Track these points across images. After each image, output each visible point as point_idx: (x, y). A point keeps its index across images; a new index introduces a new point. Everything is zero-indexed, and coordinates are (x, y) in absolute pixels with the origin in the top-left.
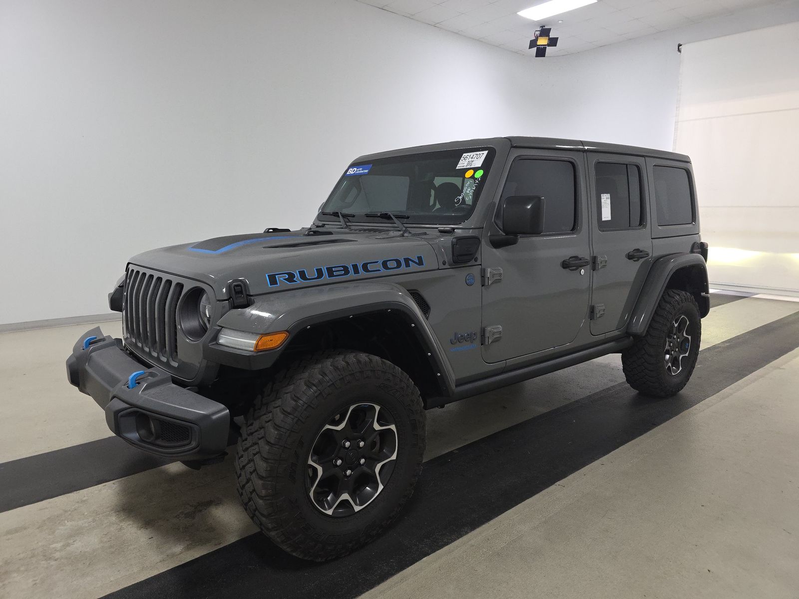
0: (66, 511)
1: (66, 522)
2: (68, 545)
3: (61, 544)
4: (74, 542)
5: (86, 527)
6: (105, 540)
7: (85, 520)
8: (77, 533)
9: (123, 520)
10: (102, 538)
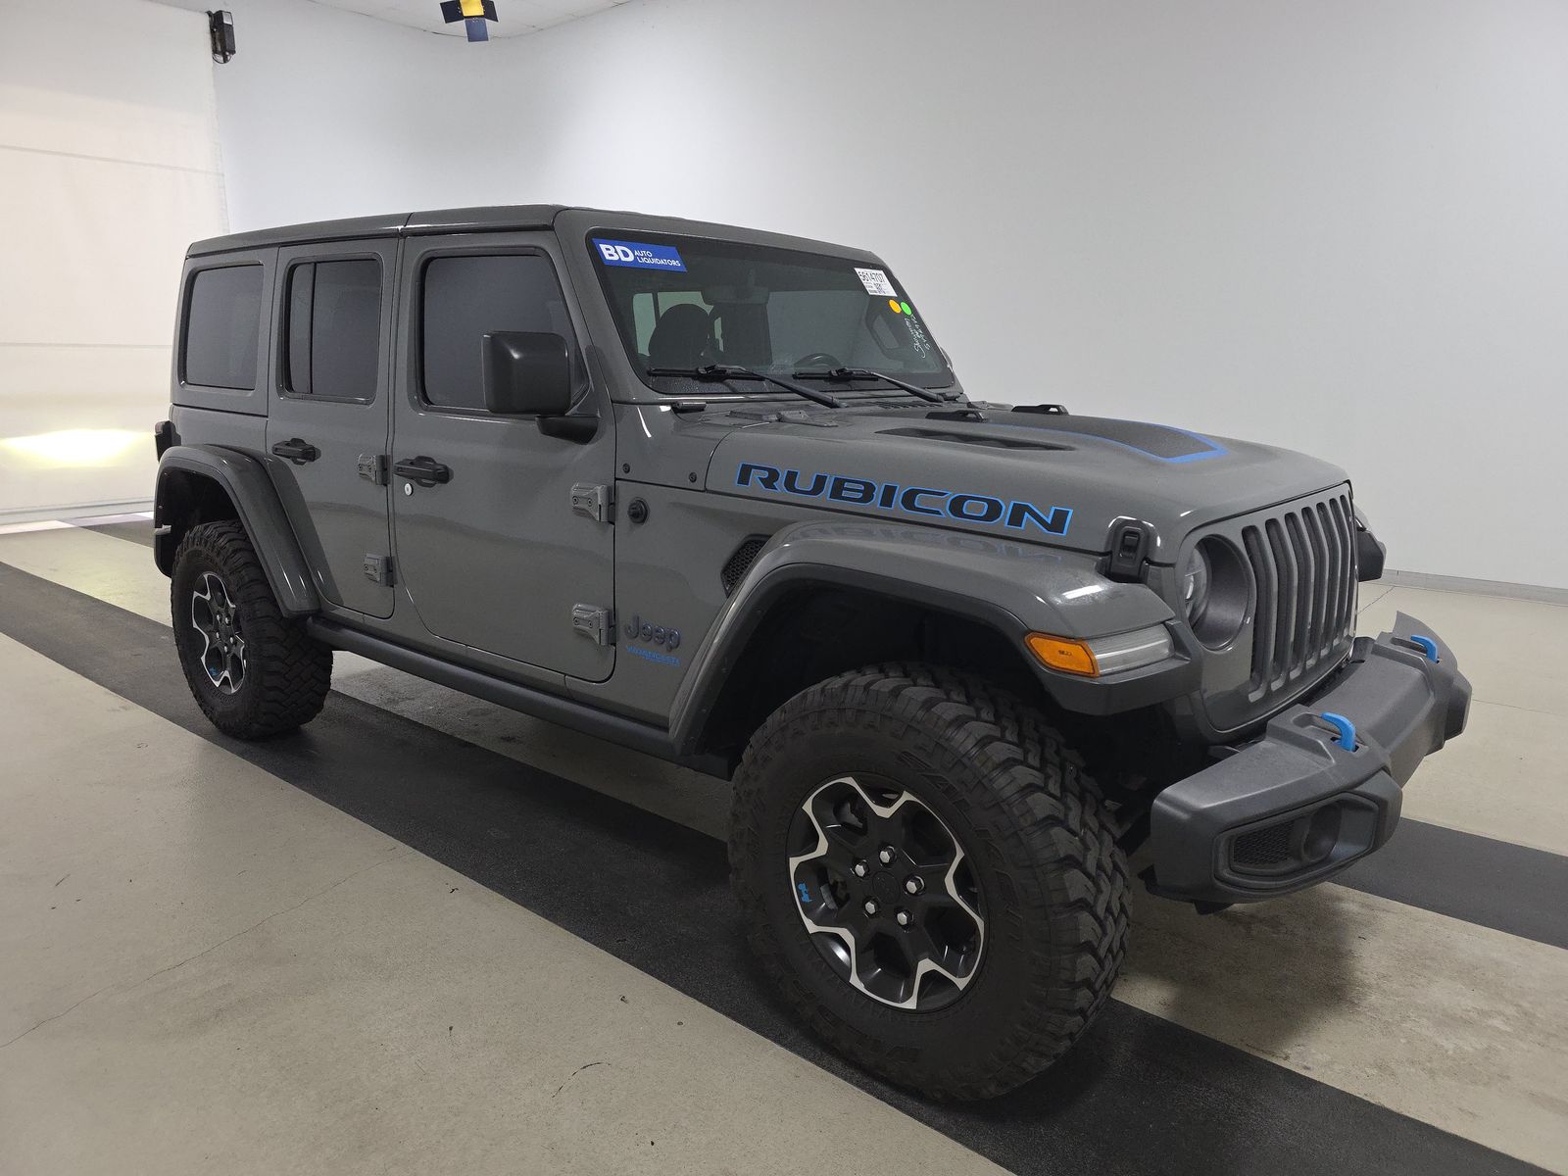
0: (1432, 1073)
1: (1450, 1053)
2: (1482, 1013)
3: (1490, 1022)
4: (1469, 1011)
5: (1428, 1019)
6: (1422, 980)
7: (1418, 1030)
8: (1450, 1021)
9: (1364, 985)
10: (1423, 986)
